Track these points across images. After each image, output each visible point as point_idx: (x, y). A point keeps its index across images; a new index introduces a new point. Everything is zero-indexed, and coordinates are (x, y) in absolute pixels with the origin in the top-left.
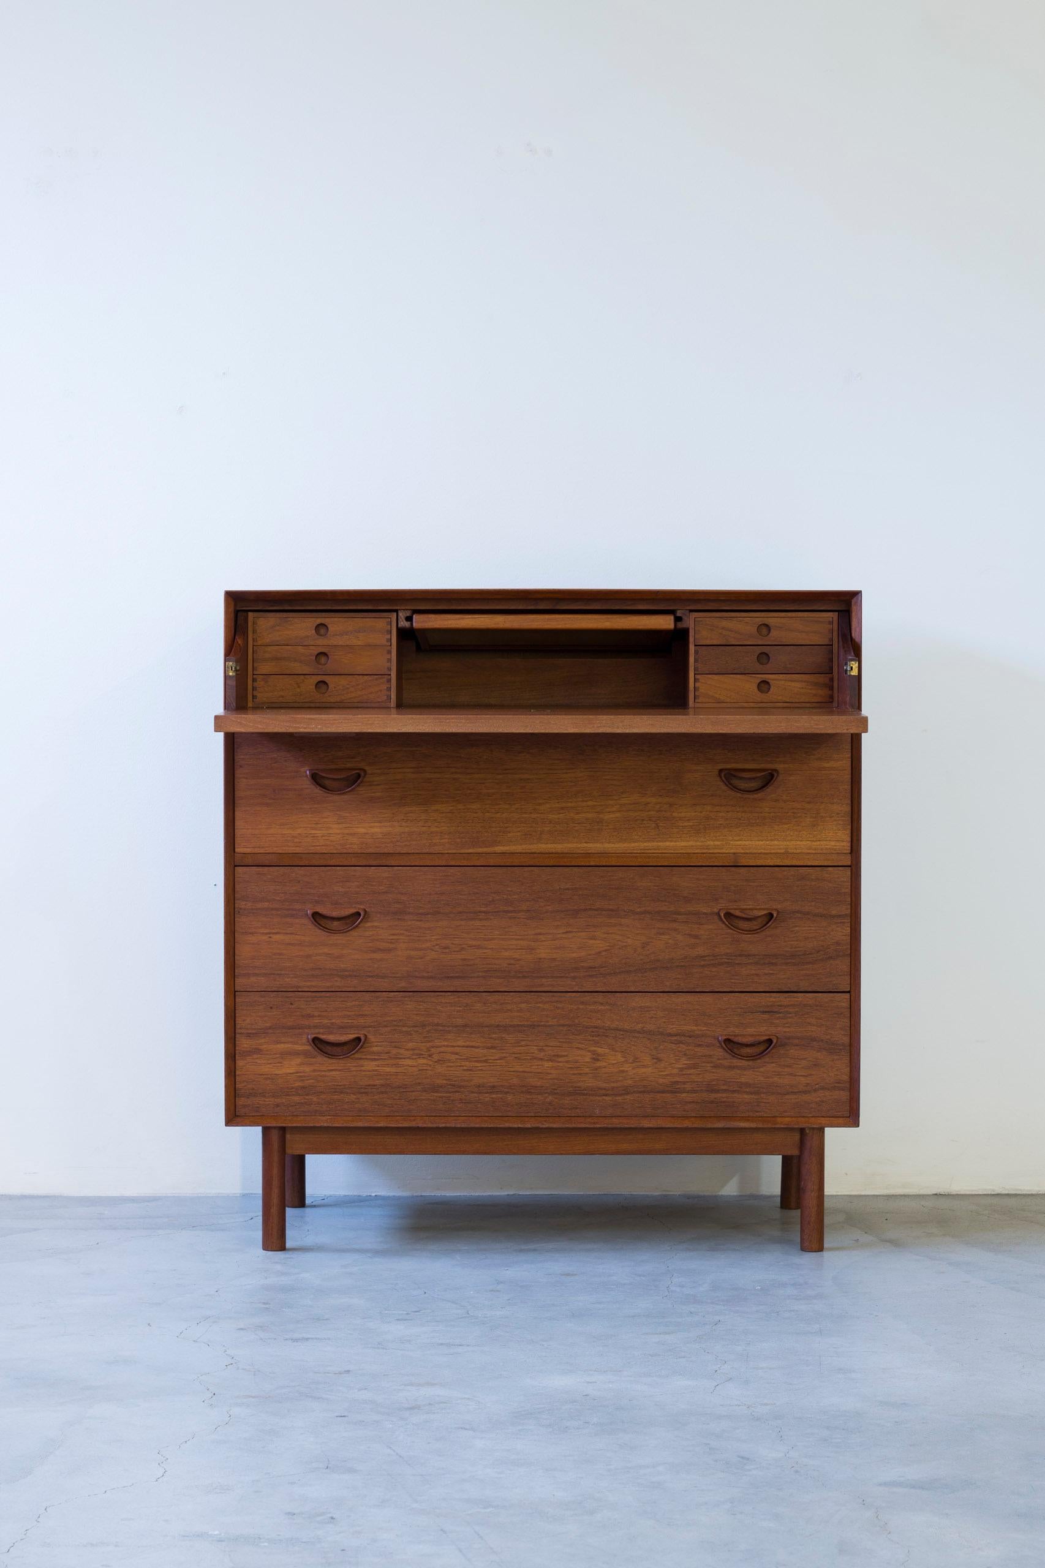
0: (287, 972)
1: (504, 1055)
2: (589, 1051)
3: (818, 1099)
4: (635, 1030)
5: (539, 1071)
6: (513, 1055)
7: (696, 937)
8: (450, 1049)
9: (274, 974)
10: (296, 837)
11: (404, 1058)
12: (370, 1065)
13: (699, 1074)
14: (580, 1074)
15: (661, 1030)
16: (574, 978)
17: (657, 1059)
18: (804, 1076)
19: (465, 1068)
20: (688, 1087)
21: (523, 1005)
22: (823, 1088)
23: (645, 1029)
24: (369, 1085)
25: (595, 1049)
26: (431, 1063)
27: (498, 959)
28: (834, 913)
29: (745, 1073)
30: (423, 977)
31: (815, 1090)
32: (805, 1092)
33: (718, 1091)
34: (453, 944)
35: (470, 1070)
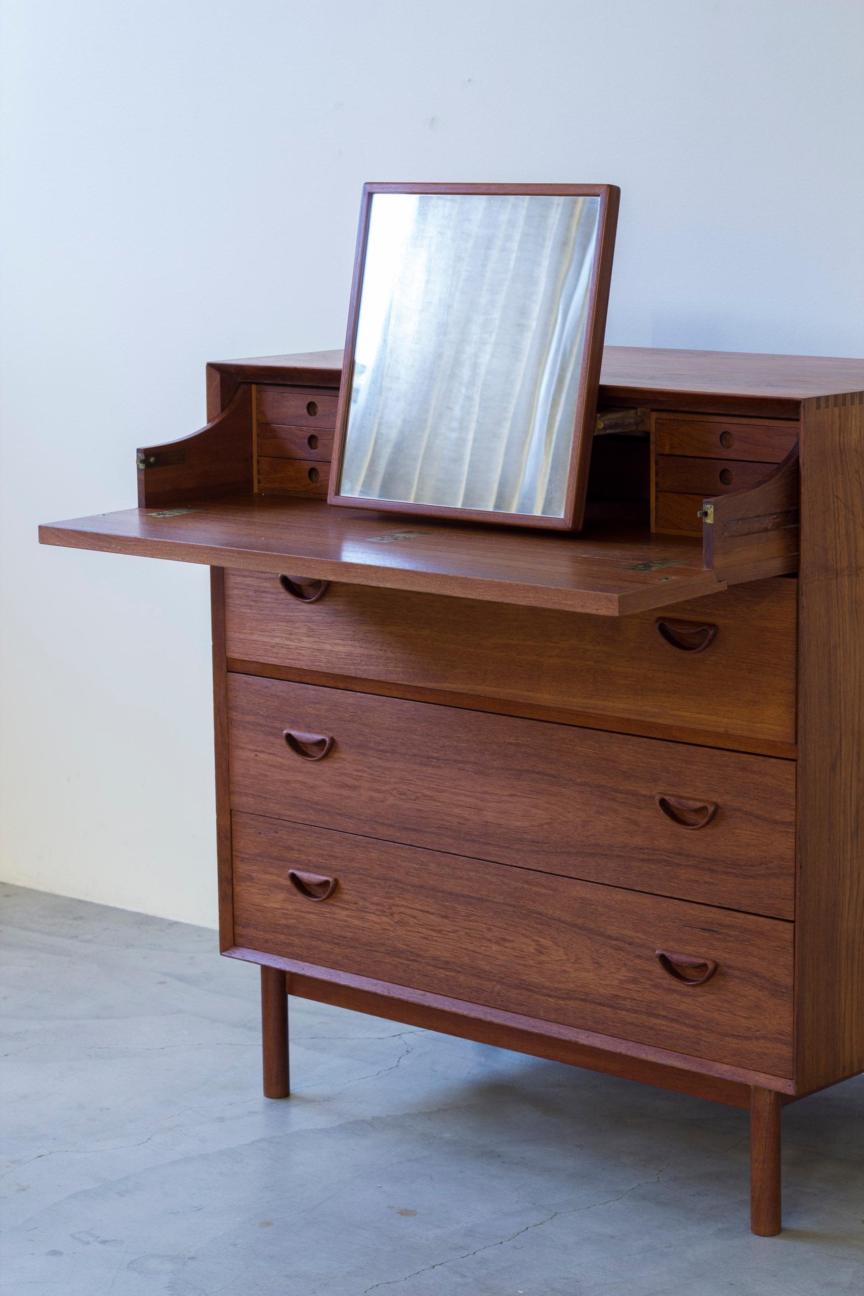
0: (270, 796)
1: (456, 928)
2: (534, 941)
3: (760, 1050)
4: (577, 925)
5: (488, 953)
6: (465, 930)
7: (636, 823)
8: (408, 911)
9: (260, 796)
10: (274, 647)
11: (370, 913)
12: (342, 914)
13: (638, 991)
14: (525, 966)
15: (601, 930)
16: (518, 851)
17: (598, 963)
18: (745, 1017)
19: (422, 935)
20: (628, 1004)
21: (472, 874)
22: (764, 1037)
23: (586, 925)
24: (341, 936)
25: (539, 939)
26: (392, 922)
27: (448, 815)
28: (778, 817)
29: (685, 1000)
30: (383, 824)
31: (757, 1038)
32: (747, 1038)
33: (657, 1016)
34: (409, 790)
35: (426, 939)
